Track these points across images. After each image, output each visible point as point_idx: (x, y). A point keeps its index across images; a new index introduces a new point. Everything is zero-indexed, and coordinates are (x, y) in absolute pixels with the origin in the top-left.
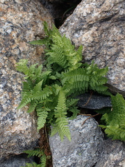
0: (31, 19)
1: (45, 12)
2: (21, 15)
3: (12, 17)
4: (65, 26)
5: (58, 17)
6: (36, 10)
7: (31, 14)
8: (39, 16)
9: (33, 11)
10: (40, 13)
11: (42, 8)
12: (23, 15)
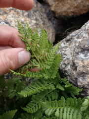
0: (32, 26)
1: (48, 25)
2: (23, 20)
3: (12, 19)
4: (68, 41)
5: (59, 32)
6: (40, 20)
7: (34, 22)
8: (42, 25)
9: (36, 20)
10: (44, 24)
11: (47, 20)
12: (25, 20)
